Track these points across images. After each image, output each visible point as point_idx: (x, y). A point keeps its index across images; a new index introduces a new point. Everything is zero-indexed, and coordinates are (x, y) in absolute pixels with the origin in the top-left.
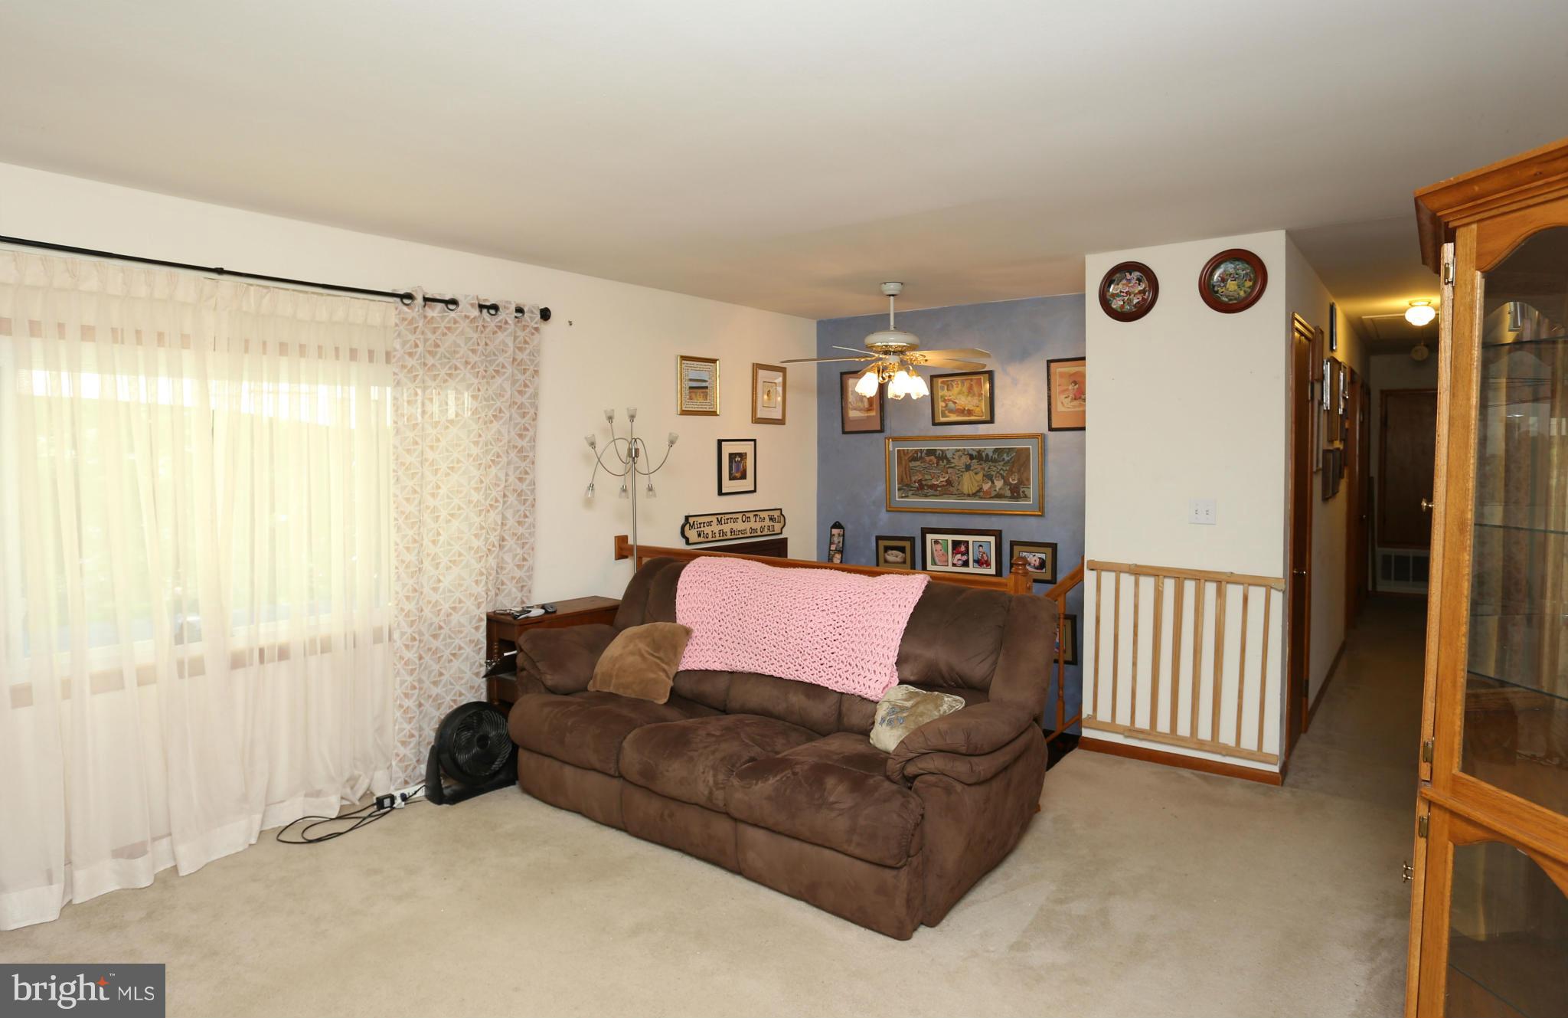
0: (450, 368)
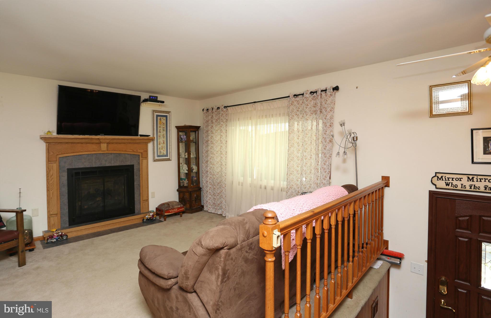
0: (302, 114)
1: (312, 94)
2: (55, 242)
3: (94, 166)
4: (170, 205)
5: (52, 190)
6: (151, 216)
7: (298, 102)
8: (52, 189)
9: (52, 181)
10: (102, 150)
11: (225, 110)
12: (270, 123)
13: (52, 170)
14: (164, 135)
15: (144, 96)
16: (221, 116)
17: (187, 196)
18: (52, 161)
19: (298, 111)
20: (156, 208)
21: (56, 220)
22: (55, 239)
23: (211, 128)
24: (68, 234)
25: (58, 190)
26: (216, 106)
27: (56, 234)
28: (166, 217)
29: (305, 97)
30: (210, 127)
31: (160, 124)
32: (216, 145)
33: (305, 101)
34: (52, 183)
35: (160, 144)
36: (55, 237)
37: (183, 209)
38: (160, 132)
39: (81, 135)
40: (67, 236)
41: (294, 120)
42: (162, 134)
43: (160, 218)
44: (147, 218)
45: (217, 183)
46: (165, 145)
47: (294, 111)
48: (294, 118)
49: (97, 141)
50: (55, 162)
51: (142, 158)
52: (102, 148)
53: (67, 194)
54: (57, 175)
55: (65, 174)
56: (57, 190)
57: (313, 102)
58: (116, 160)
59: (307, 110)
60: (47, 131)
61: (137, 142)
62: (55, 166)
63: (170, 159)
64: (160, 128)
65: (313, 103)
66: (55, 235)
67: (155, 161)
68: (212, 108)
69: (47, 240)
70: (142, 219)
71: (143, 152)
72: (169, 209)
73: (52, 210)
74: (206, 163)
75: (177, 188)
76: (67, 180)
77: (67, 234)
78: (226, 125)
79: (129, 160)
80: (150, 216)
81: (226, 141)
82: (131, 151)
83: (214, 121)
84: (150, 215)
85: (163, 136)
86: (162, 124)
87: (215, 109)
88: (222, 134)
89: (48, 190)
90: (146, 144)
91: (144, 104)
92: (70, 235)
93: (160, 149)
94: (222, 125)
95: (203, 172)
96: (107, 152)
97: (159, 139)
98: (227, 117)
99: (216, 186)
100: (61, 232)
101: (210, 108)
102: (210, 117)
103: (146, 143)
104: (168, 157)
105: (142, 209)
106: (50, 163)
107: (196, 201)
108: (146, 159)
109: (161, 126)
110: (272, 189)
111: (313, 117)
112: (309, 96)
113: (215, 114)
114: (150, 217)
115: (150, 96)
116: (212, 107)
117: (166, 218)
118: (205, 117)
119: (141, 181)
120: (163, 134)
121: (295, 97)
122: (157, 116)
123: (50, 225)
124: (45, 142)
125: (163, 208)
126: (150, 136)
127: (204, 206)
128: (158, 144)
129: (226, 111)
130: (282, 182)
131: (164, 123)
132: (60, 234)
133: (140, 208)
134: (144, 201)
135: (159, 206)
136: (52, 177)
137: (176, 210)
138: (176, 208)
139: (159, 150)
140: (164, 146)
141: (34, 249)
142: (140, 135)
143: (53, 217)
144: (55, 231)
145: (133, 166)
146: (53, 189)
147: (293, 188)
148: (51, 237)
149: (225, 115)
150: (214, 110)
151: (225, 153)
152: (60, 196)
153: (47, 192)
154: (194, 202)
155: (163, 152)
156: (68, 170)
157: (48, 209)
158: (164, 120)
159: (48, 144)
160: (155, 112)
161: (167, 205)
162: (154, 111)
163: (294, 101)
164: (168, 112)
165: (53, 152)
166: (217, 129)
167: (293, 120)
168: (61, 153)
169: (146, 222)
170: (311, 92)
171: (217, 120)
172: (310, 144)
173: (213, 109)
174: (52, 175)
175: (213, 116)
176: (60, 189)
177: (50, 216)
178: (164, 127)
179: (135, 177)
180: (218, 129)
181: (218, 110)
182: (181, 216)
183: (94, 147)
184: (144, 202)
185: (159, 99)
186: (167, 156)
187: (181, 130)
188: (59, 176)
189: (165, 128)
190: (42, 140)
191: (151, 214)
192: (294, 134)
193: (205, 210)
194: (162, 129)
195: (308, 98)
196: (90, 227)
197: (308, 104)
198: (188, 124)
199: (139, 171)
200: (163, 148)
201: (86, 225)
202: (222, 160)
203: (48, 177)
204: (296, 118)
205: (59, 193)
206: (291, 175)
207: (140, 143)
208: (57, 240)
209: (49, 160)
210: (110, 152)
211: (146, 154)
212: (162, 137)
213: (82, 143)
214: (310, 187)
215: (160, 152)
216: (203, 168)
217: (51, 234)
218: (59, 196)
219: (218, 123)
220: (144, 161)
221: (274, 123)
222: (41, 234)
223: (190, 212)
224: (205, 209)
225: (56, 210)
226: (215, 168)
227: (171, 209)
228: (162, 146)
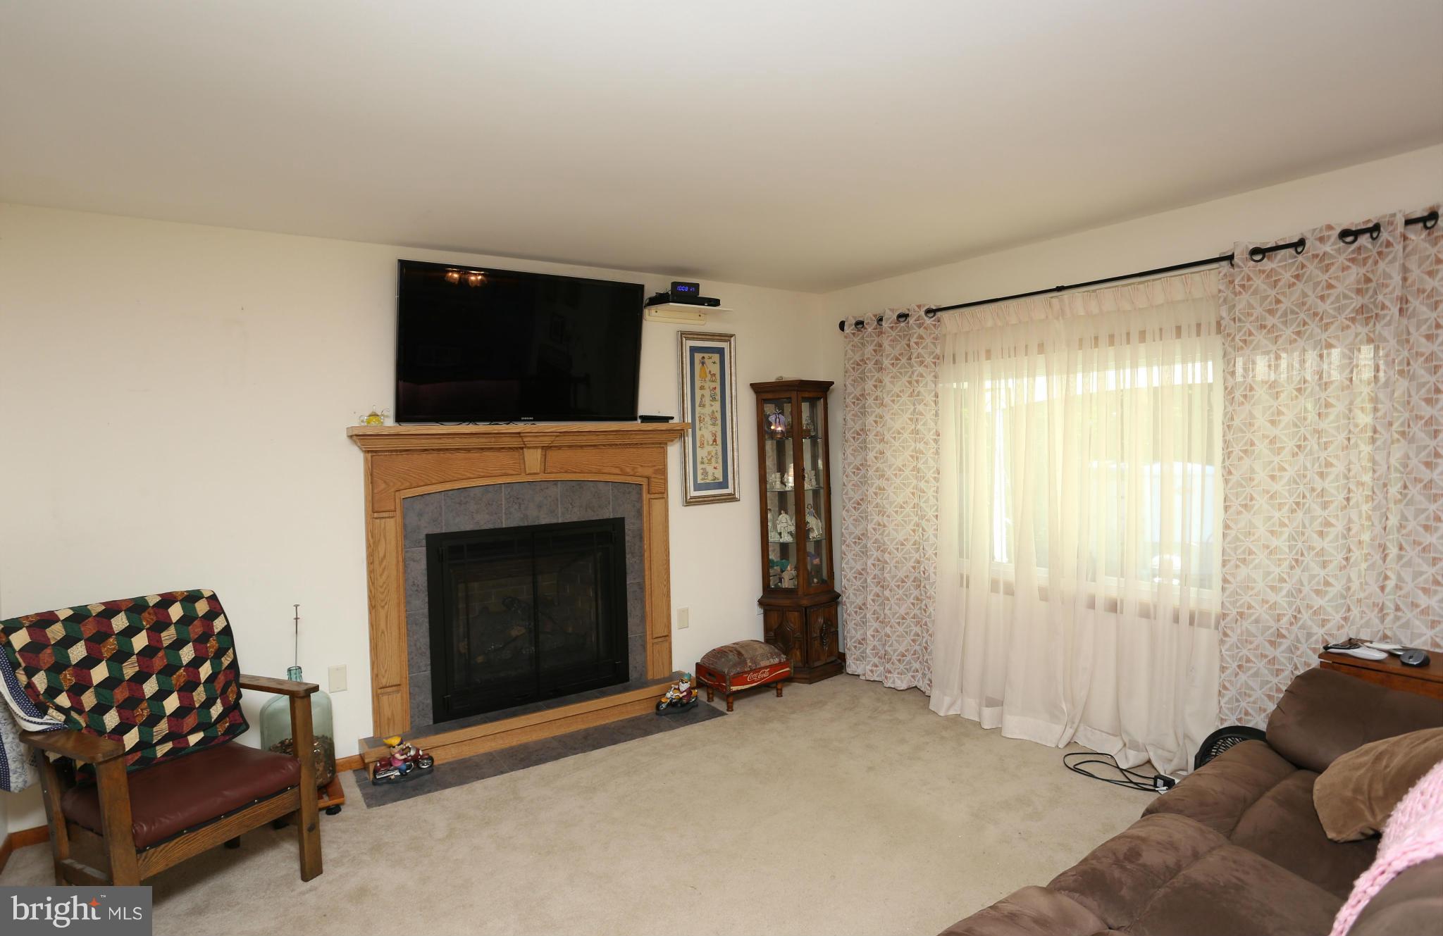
0: (1298, 325)
1: (1350, 239)
2: (397, 779)
3: (504, 526)
4: (746, 656)
5: (383, 607)
6: (685, 693)
7: (1274, 278)
8: (384, 603)
9: (384, 577)
10: (528, 472)
11: (928, 321)
12: (1134, 365)
13: (383, 540)
14: (716, 413)
15: (654, 284)
16: (917, 343)
17: (793, 622)
18: (383, 509)
19: (1271, 312)
20: (697, 664)
21: (397, 704)
22: (396, 769)
23: (875, 386)
24: (433, 754)
25: (402, 606)
26: (892, 310)
27: (402, 755)
28: (731, 699)
29: (1315, 256)
30: (869, 384)
31: (703, 379)
32: (894, 448)
33: (1312, 268)
34: (384, 583)
35: (702, 446)
36: (399, 764)
37: (788, 669)
38: (702, 405)
39: (464, 422)
40: (431, 759)
41: (1254, 349)
42: (707, 410)
43: (709, 698)
44: (671, 701)
45: (897, 581)
46: (719, 448)
47: (1252, 315)
48: (1253, 340)
49: (515, 443)
50: (391, 514)
51: (649, 496)
52: (527, 463)
53: (427, 620)
54: (397, 557)
55: (421, 553)
56: (399, 605)
57: (1355, 273)
58: (571, 504)
59: (1326, 307)
60: (368, 415)
61: (634, 441)
62: (391, 527)
63: (734, 494)
64: (702, 392)
65: (1355, 275)
66: (398, 756)
67: (689, 502)
68: (875, 316)
69: (376, 771)
70: (654, 704)
71: (654, 476)
72: (746, 672)
73: (386, 671)
74: (855, 508)
75: (759, 593)
76: (425, 572)
77: (431, 754)
78: (935, 377)
79: (609, 503)
80: (682, 693)
81: (936, 431)
82: (617, 471)
83: (886, 362)
84: (679, 689)
85: (713, 418)
86: (709, 376)
87: (888, 319)
88: (920, 408)
89: (373, 607)
90: (662, 446)
91: (653, 312)
92: (441, 757)
93: (702, 463)
94: (922, 376)
95: (845, 541)
96: (542, 477)
97: (700, 429)
98: (939, 347)
99: (890, 590)
100: (414, 747)
101: (868, 316)
102: (870, 349)
103: (660, 443)
104: (729, 491)
105: (650, 667)
106: (376, 518)
107: (822, 638)
108: (663, 498)
109: (706, 386)
110: (1146, 613)
111: (1357, 335)
112: (1336, 247)
113: (890, 338)
114: (681, 695)
115: (675, 285)
116: (875, 313)
117: (732, 703)
118: (850, 351)
119: (647, 573)
120: (713, 412)
121: (1258, 257)
122: (694, 350)
123: (380, 722)
124: (361, 449)
125: (725, 668)
126: (672, 418)
127: (848, 656)
128: (698, 444)
129: (935, 325)
130: (1193, 590)
131: (714, 375)
132: (412, 753)
133: (645, 662)
134: (656, 641)
135: (707, 656)
136: (384, 563)
137: (765, 675)
138: (766, 667)
139: (699, 466)
140: (714, 452)
141: (342, 807)
142: (641, 417)
143: (389, 694)
144: (399, 745)
145: (622, 520)
146: (386, 604)
147: (1253, 618)
148: (388, 763)
149: (928, 340)
150: (885, 324)
151: (933, 476)
152: (407, 624)
153: (370, 613)
154: (816, 642)
155: (714, 473)
156: (429, 537)
157: (372, 669)
158: (714, 363)
159: (370, 454)
160: (687, 339)
161: (736, 657)
162: (685, 335)
163: (1252, 275)
164: (727, 337)
165: (385, 482)
166: (896, 390)
167: (1251, 347)
168: (407, 484)
169: (666, 713)
170: (1344, 234)
171: (897, 359)
172: (1346, 442)
173: (880, 320)
174: (385, 556)
175: (880, 346)
176: (408, 603)
177: (379, 691)
178: (715, 388)
179: (629, 560)
180: (902, 391)
181: (903, 324)
182: (779, 695)
183: (505, 459)
184: (657, 643)
185: (703, 293)
186: (724, 484)
187: (769, 396)
188: (404, 560)
189: (718, 391)
190: (355, 443)
191: (684, 687)
192: (1254, 404)
193: (849, 670)
194: (707, 393)
195: (1332, 257)
196: (499, 731)
197: (1333, 282)
198: (791, 374)
199: (641, 538)
200: (713, 460)
201: (485, 722)
202: (925, 502)
203: (371, 563)
204: (1265, 342)
205: (403, 615)
206: (1241, 565)
207: (641, 444)
208: (403, 774)
209: (375, 509)
210: (552, 477)
211: (663, 481)
212: (710, 422)
213: (468, 450)
214: (1345, 619)
215: (705, 473)
216: (844, 527)
217: (383, 751)
218: (403, 625)
219: (901, 368)
220: (657, 505)
221: (1149, 365)
222: (355, 751)
223: (806, 679)
224: (852, 666)
225: (396, 670)
226: (891, 527)
227: (751, 671)
228: (709, 453)
